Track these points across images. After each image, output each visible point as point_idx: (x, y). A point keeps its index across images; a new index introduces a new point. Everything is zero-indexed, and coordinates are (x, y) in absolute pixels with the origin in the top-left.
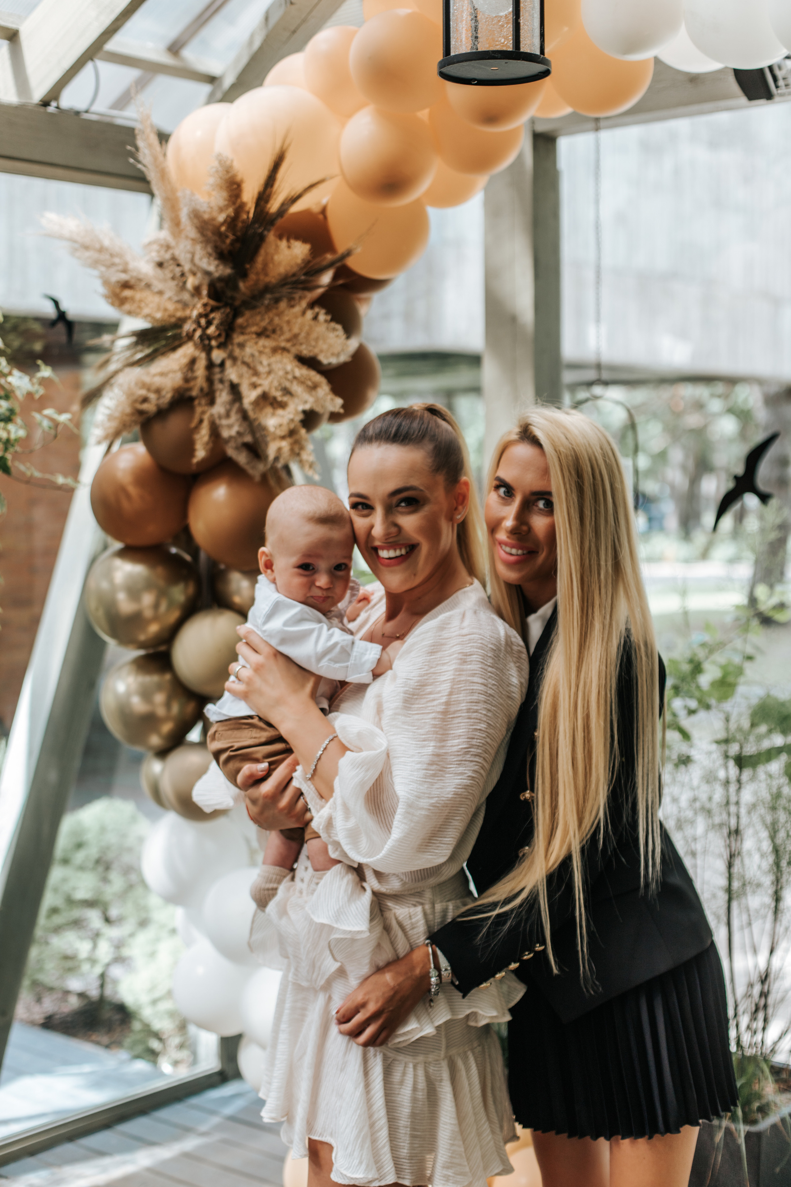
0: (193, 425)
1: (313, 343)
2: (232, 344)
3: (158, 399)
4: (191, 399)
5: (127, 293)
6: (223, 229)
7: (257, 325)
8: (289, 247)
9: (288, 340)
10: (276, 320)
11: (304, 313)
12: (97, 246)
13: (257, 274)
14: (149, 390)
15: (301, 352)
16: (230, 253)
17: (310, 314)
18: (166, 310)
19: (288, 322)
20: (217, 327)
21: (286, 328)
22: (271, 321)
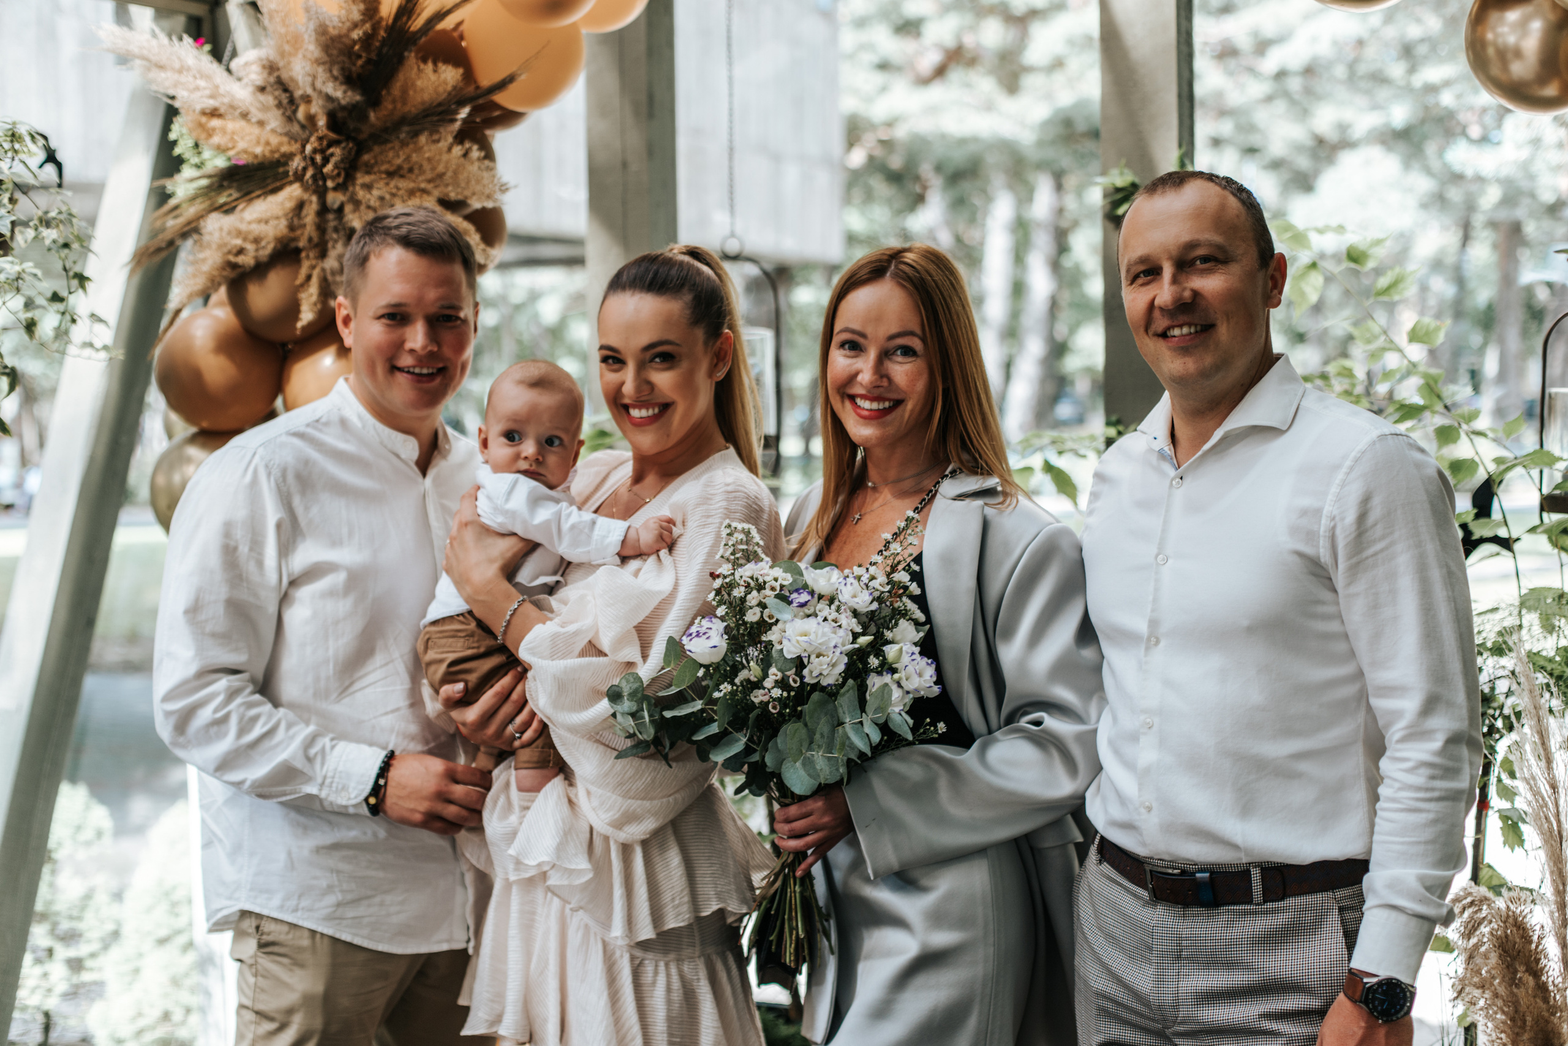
0: (298, 282)
1: (463, 185)
2: (354, 185)
3: (257, 250)
4: (298, 251)
5: (215, 123)
6: (357, 47)
7: (389, 162)
8: (435, 71)
9: (429, 181)
10: (415, 157)
11: (450, 149)
12: (177, 65)
13: (394, 101)
14: (245, 239)
15: (447, 195)
16: (359, 76)
17: (457, 150)
18: (268, 143)
19: (429, 160)
20: (336, 166)
21: (427, 166)
22: (408, 158)
